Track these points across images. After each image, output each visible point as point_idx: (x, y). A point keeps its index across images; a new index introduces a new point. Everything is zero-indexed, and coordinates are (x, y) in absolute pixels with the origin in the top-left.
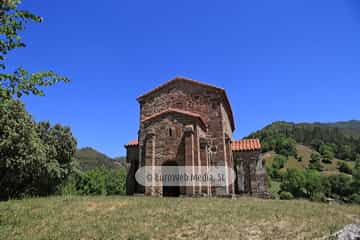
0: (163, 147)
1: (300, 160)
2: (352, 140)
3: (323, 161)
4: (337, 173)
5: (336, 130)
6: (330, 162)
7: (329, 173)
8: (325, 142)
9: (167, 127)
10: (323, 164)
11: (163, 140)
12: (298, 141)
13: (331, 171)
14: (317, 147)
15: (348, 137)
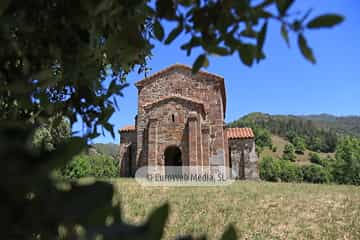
0: (165, 132)
1: (274, 151)
2: (323, 133)
3: (297, 152)
4: (309, 163)
5: (309, 122)
6: (302, 154)
7: (301, 164)
8: (299, 133)
9: (170, 113)
10: (295, 155)
11: (165, 126)
12: (273, 132)
13: (303, 162)
14: (290, 139)
15: (320, 129)
